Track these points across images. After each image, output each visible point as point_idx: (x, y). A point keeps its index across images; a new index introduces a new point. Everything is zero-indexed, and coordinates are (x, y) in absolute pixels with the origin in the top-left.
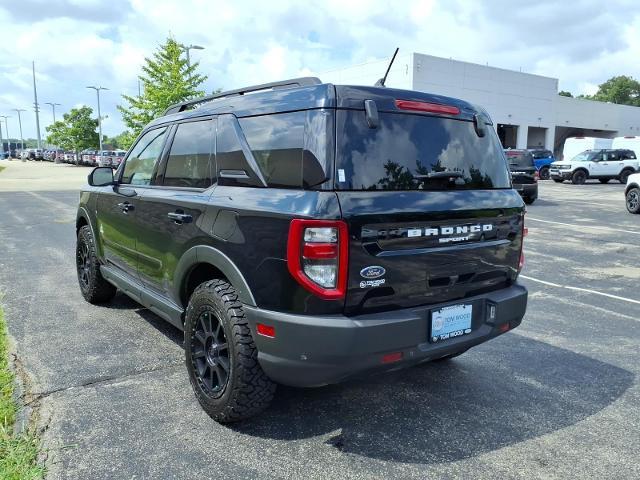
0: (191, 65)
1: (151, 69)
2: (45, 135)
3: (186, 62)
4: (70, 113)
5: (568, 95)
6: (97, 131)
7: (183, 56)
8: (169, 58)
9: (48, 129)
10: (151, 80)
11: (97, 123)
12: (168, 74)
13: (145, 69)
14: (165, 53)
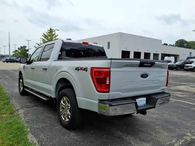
0: (56, 35)
1: (45, 36)
2: (12, 54)
3: (55, 34)
4: (20, 47)
5: (166, 44)
6: (28, 53)
7: (54, 33)
8: (50, 33)
9: (13, 52)
10: (44, 39)
11: (28, 50)
12: (49, 37)
13: (43, 36)
14: (49, 32)
